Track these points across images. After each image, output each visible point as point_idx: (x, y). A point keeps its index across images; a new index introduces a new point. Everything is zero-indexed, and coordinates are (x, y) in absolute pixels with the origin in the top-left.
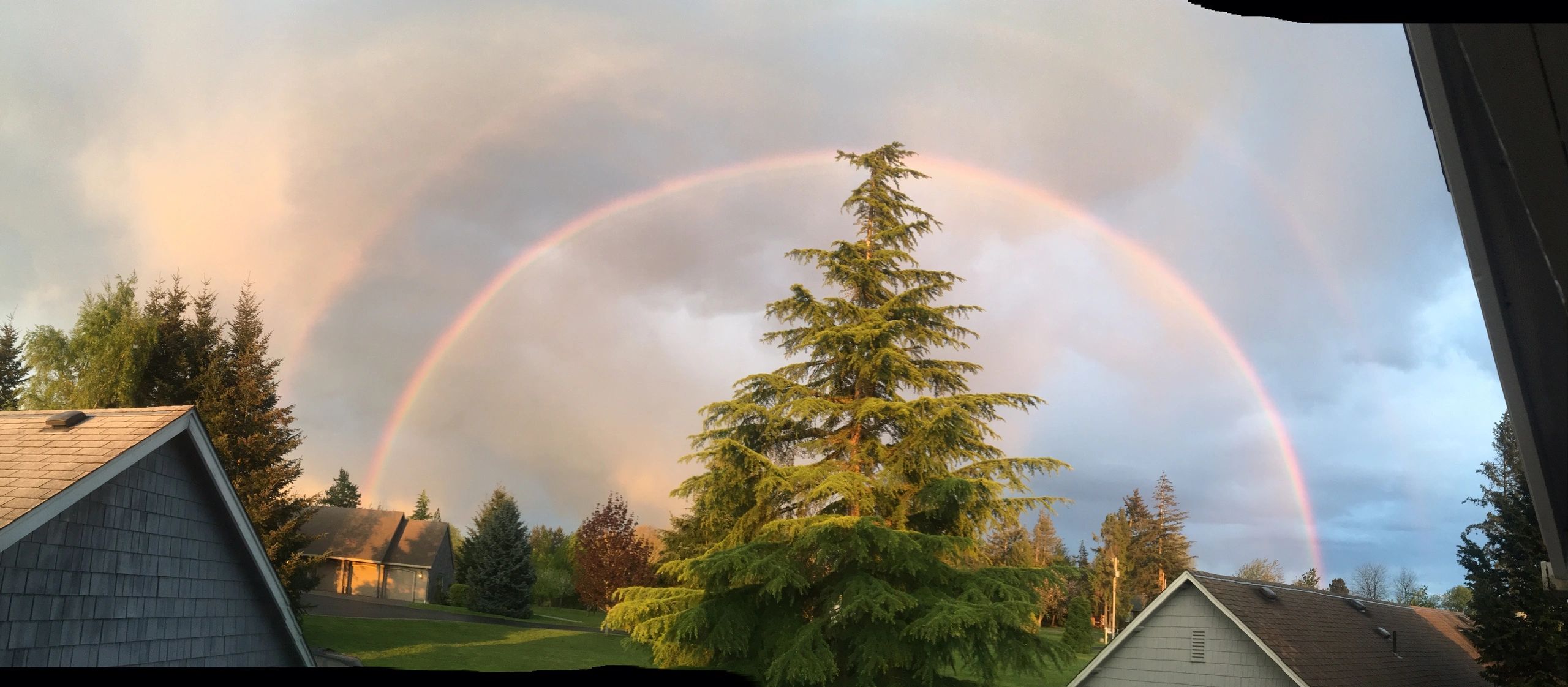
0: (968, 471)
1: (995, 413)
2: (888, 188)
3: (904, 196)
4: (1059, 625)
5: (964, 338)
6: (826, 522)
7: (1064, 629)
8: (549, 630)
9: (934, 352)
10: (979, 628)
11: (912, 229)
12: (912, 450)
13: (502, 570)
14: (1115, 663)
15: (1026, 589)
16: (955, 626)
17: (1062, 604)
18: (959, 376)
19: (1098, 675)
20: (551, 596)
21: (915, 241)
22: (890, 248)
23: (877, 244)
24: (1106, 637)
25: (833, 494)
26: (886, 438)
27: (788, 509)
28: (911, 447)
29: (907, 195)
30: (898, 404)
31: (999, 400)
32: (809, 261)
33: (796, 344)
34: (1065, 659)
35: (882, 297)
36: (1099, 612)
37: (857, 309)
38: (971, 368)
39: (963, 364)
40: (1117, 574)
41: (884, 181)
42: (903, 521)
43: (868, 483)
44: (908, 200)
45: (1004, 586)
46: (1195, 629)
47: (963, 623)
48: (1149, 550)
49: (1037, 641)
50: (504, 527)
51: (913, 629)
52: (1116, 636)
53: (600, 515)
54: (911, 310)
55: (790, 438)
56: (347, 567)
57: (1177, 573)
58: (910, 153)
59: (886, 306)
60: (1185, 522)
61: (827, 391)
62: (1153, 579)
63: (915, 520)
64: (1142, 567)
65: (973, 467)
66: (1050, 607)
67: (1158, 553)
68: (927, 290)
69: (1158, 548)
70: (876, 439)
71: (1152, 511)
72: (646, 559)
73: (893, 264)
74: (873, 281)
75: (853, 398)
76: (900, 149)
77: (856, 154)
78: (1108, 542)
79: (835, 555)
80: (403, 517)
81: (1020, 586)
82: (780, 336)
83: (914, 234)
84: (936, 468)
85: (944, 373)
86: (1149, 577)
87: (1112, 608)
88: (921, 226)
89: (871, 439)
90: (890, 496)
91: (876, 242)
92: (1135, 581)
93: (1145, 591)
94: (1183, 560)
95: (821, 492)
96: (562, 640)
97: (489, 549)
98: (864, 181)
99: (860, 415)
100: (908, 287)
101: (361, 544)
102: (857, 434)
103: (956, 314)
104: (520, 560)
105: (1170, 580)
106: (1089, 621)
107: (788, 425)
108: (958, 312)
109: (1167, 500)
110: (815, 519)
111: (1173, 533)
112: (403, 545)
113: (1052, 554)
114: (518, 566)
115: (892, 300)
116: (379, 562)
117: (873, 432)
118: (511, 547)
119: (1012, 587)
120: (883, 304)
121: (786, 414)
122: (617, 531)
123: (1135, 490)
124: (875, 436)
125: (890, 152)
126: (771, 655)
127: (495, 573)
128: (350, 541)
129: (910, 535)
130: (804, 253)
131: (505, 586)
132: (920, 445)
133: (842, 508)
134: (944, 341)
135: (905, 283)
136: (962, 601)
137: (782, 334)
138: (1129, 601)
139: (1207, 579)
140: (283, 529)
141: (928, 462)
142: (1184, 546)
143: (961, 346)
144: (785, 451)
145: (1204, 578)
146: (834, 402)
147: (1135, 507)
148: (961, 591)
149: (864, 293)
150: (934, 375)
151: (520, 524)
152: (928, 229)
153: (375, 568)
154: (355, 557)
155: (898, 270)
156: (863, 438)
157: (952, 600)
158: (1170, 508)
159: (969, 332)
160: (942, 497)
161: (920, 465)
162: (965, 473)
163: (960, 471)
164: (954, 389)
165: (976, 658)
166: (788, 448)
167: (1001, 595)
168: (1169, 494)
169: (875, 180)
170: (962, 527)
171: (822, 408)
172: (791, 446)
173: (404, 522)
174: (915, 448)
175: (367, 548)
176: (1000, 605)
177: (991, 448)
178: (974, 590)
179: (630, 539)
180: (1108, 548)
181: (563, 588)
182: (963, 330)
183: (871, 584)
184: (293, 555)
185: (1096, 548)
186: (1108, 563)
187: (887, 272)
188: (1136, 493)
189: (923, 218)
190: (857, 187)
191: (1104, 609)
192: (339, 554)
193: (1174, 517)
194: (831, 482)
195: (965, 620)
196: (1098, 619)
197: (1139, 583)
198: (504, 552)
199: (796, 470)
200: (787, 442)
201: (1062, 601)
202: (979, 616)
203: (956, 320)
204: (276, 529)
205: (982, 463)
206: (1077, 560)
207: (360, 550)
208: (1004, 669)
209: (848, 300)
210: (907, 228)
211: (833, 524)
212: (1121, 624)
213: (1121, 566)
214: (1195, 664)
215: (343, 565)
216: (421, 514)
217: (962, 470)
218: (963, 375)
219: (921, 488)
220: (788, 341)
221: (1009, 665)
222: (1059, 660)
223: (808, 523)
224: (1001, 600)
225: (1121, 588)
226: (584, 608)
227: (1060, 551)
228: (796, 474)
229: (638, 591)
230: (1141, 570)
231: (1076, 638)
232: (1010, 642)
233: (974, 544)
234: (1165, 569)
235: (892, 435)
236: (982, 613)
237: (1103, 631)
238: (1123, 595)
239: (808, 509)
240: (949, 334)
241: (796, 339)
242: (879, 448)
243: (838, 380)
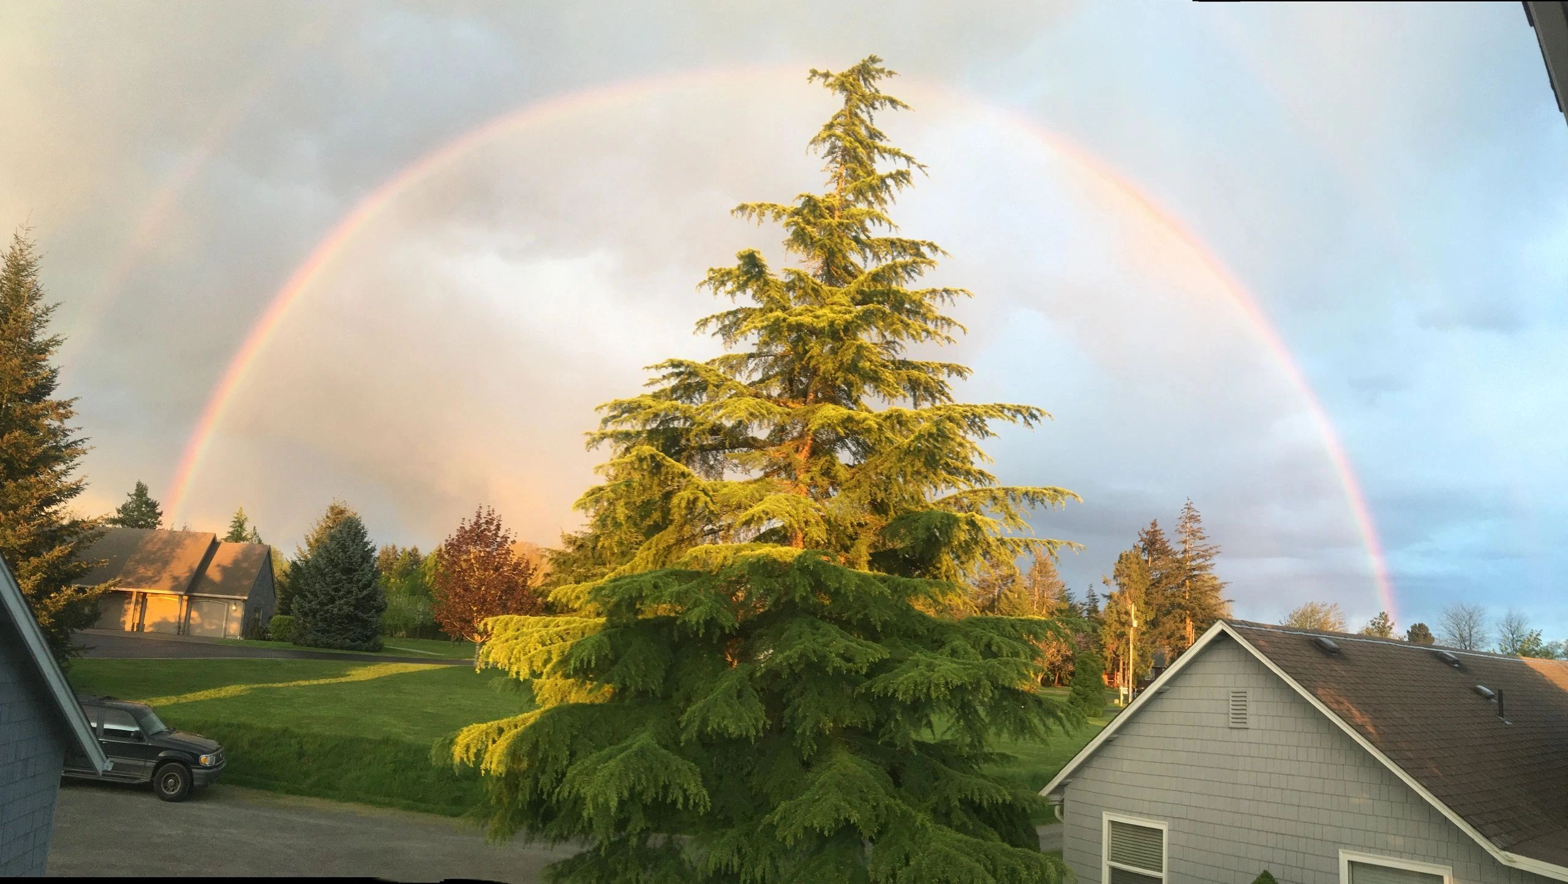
0: (952, 501)
1: (987, 428)
2: (862, 122)
3: (881, 134)
4: (1063, 685)
5: (949, 331)
6: (757, 552)
7: (1071, 688)
8: (405, 664)
9: (911, 350)
10: (966, 689)
11: (889, 181)
12: (881, 474)
13: (340, 598)
14: (1135, 729)
15: (1025, 643)
16: (937, 685)
17: (1067, 659)
18: (942, 382)
19: (1114, 743)
20: (406, 625)
21: (893, 199)
22: (862, 206)
23: (846, 201)
24: (1122, 698)
25: (769, 519)
26: (844, 457)
27: (712, 532)
28: (879, 471)
29: (884, 134)
30: (864, 414)
31: (991, 412)
32: (761, 220)
33: (736, 330)
34: (1075, 723)
35: (850, 273)
36: (1113, 669)
37: (820, 286)
38: (960, 372)
39: (947, 366)
40: (1135, 624)
41: (858, 111)
42: (865, 559)
43: (819, 510)
44: (884, 140)
45: (997, 638)
46: (1235, 690)
47: (947, 683)
48: (1173, 595)
49: (1039, 702)
50: (344, 548)
51: (878, 686)
52: (1134, 698)
53: (466, 532)
54: (882, 293)
55: (718, 447)
56: (140, 600)
57: (1211, 621)
58: (890, 73)
59: (853, 286)
60: (1215, 559)
61: (775, 391)
62: (1179, 629)
63: (878, 558)
64: (1165, 615)
65: (958, 496)
66: (1052, 664)
67: (1184, 598)
68: (904, 267)
69: (1185, 592)
70: (832, 457)
71: (1175, 546)
72: (525, 582)
73: (864, 230)
74: (840, 251)
75: (805, 402)
76: (878, 66)
77: (831, 72)
78: (1122, 585)
79: (769, 592)
80: (214, 540)
81: (1016, 639)
82: (714, 320)
83: (891, 188)
84: (912, 497)
85: (923, 376)
86: (1174, 627)
87: (1129, 663)
88: (901, 176)
89: (825, 455)
90: (846, 528)
91: (847, 198)
92: (1157, 632)
93: (1169, 644)
94: (1215, 605)
95: (753, 516)
96: (421, 674)
97: (322, 575)
98: (837, 111)
99: (813, 426)
100: (879, 259)
101: (159, 573)
102: (807, 448)
103: (939, 299)
104: (366, 586)
105: (1200, 631)
106: (1100, 679)
107: (715, 430)
108: (942, 296)
109: (1193, 533)
110: (745, 546)
111: (1203, 573)
112: (213, 573)
113: (1053, 601)
114: (365, 592)
115: (861, 278)
116: (182, 593)
117: (827, 447)
118: (356, 570)
119: (1007, 640)
120: (850, 283)
121: (714, 418)
122: (488, 550)
123: (1152, 521)
124: (831, 452)
125: (865, 71)
126: (689, 700)
127: (332, 600)
128: (145, 568)
129: (875, 577)
130: (753, 209)
131: (348, 616)
132: (891, 468)
133: (782, 537)
134: (924, 334)
135: (877, 256)
136: (944, 657)
137: (718, 318)
138: (1149, 655)
139: (1248, 630)
140: (48, 556)
141: (900, 489)
142: (1215, 589)
143: (946, 341)
144: (712, 463)
145: (1246, 629)
146: (779, 405)
147: (1153, 543)
148: (942, 644)
149: (828, 266)
150: (910, 380)
151: (367, 543)
152: (908, 181)
153: (176, 599)
154: (150, 588)
155: (868, 237)
156: (814, 452)
157: (930, 654)
158: (1199, 543)
159: (955, 324)
160: (922, 534)
161: (890, 494)
162: (949, 503)
163: (943, 501)
164: (934, 398)
165: (962, 722)
166: (715, 460)
167: (994, 648)
168: (1196, 526)
169: (850, 110)
170: (944, 569)
171: (764, 412)
172: (720, 457)
173: (214, 545)
174: (885, 472)
175: (166, 576)
176: (993, 662)
177: (981, 473)
178: (958, 642)
179: (506, 558)
180: (1122, 593)
181: (421, 617)
182: (949, 322)
183: (818, 629)
184: (64, 588)
185: (1108, 594)
186: (1123, 610)
187: (857, 240)
188: (1154, 524)
189: (901, 165)
190: (828, 121)
191: (1118, 665)
192: (129, 585)
193: (1202, 553)
194: (767, 505)
195: (949, 680)
196: (1111, 676)
197: (1161, 634)
198: (344, 577)
199: (725, 486)
200: (714, 452)
201: (1067, 656)
202: (967, 675)
203: (939, 307)
204: (39, 555)
205: (970, 492)
206: (1085, 607)
207: (157, 578)
208: (998, 734)
209: (810, 273)
210: (883, 180)
211: (767, 555)
212: (1141, 684)
213: (1139, 614)
214: (1233, 731)
215: (134, 598)
216: (237, 536)
217: (944, 499)
218: (947, 381)
219: (890, 520)
220: (725, 327)
221: (1005, 730)
222: (1068, 725)
223: (738, 550)
224: (995, 656)
225: (1139, 640)
226: (447, 638)
227: (1064, 597)
228: (725, 490)
229: (512, 620)
230: (1165, 619)
231: (1085, 700)
232: (1005, 703)
233: (957, 589)
234: (1194, 616)
235: (854, 454)
236: (970, 671)
237: (1118, 691)
238: (1141, 649)
239: (737, 533)
240: (930, 326)
241: (735, 324)
242: (837, 467)
243: (790, 380)
